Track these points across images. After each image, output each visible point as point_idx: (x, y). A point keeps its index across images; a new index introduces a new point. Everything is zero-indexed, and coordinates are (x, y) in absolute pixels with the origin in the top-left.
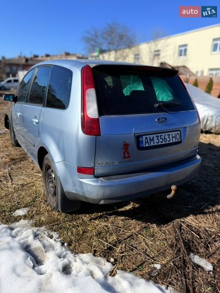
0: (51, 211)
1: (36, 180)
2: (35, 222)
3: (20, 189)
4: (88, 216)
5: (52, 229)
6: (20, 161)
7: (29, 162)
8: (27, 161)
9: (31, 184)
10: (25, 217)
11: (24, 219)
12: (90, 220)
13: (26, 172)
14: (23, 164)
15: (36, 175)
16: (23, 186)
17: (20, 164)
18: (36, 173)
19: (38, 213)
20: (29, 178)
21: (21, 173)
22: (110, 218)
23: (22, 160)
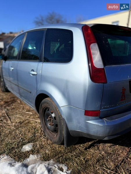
0: (52, 144)
1: (29, 118)
2: (42, 156)
3: (19, 126)
4: (81, 145)
5: (59, 162)
6: (11, 103)
7: (19, 103)
8: (17, 103)
9: (26, 121)
10: (32, 152)
11: (32, 154)
12: (86, 149)
13: (19, 111)
14: (15, 105)
15: (28, 113)
16: (21, 124)
17: (13, 105)
18: (27, 111)
19: (42, 147)
20: (23, 116)
21: (16, 112)
22: (100, 146)
23: (13, 102)
